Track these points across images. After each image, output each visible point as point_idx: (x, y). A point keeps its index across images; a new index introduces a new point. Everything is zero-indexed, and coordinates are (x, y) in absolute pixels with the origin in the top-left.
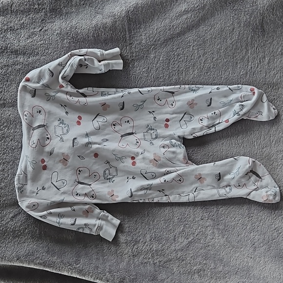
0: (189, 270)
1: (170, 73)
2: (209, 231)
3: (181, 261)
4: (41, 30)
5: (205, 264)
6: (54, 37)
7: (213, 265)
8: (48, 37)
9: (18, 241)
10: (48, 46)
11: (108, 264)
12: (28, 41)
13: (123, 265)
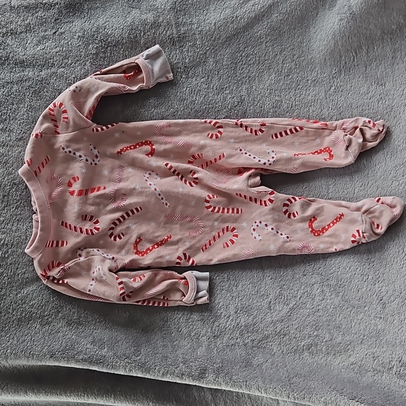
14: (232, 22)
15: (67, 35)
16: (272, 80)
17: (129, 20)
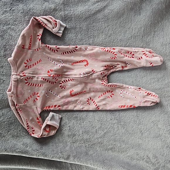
0: (106, 149)
1: (89, 37)
2: (116, 126)
3: (101, 144)
4: (11, 9)
5: (115, 144)
6: (20, 14)
7: (119, 144)
8: (15, 14)
9: (5, 140)
10: (15, 19)
11: (59, 148)
12: (3, 16)
13: (68, 148)
14: (88, 12)
15: (16, 11)
16: (103, 38)
17: (44, 7)
